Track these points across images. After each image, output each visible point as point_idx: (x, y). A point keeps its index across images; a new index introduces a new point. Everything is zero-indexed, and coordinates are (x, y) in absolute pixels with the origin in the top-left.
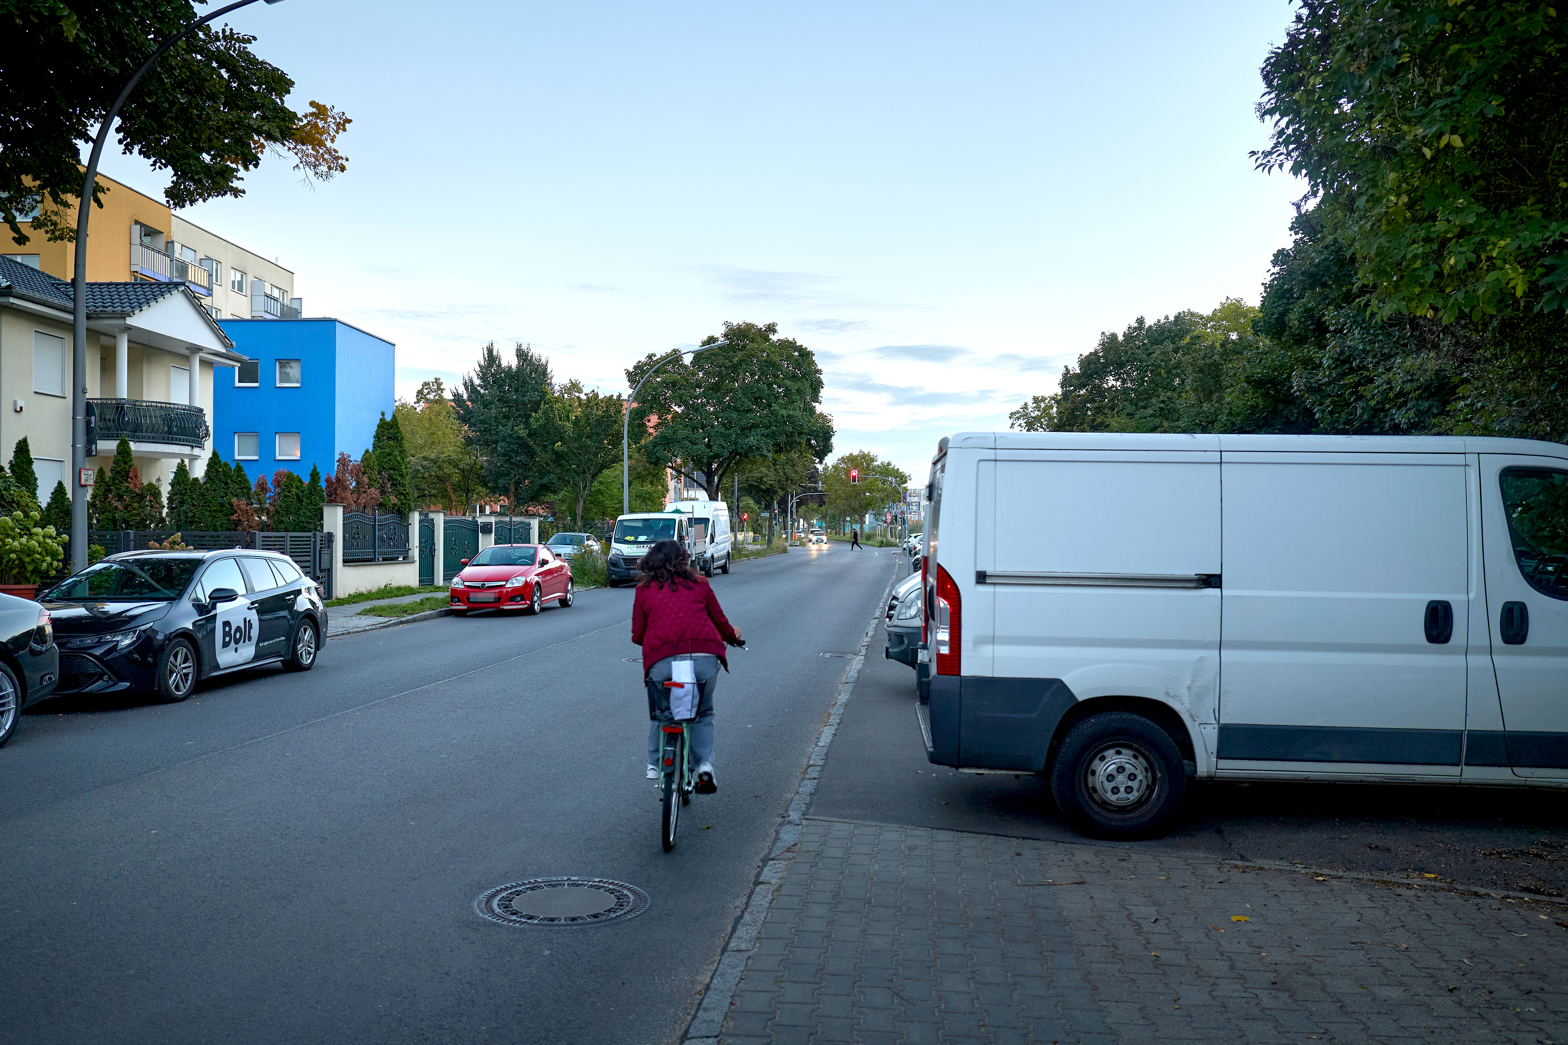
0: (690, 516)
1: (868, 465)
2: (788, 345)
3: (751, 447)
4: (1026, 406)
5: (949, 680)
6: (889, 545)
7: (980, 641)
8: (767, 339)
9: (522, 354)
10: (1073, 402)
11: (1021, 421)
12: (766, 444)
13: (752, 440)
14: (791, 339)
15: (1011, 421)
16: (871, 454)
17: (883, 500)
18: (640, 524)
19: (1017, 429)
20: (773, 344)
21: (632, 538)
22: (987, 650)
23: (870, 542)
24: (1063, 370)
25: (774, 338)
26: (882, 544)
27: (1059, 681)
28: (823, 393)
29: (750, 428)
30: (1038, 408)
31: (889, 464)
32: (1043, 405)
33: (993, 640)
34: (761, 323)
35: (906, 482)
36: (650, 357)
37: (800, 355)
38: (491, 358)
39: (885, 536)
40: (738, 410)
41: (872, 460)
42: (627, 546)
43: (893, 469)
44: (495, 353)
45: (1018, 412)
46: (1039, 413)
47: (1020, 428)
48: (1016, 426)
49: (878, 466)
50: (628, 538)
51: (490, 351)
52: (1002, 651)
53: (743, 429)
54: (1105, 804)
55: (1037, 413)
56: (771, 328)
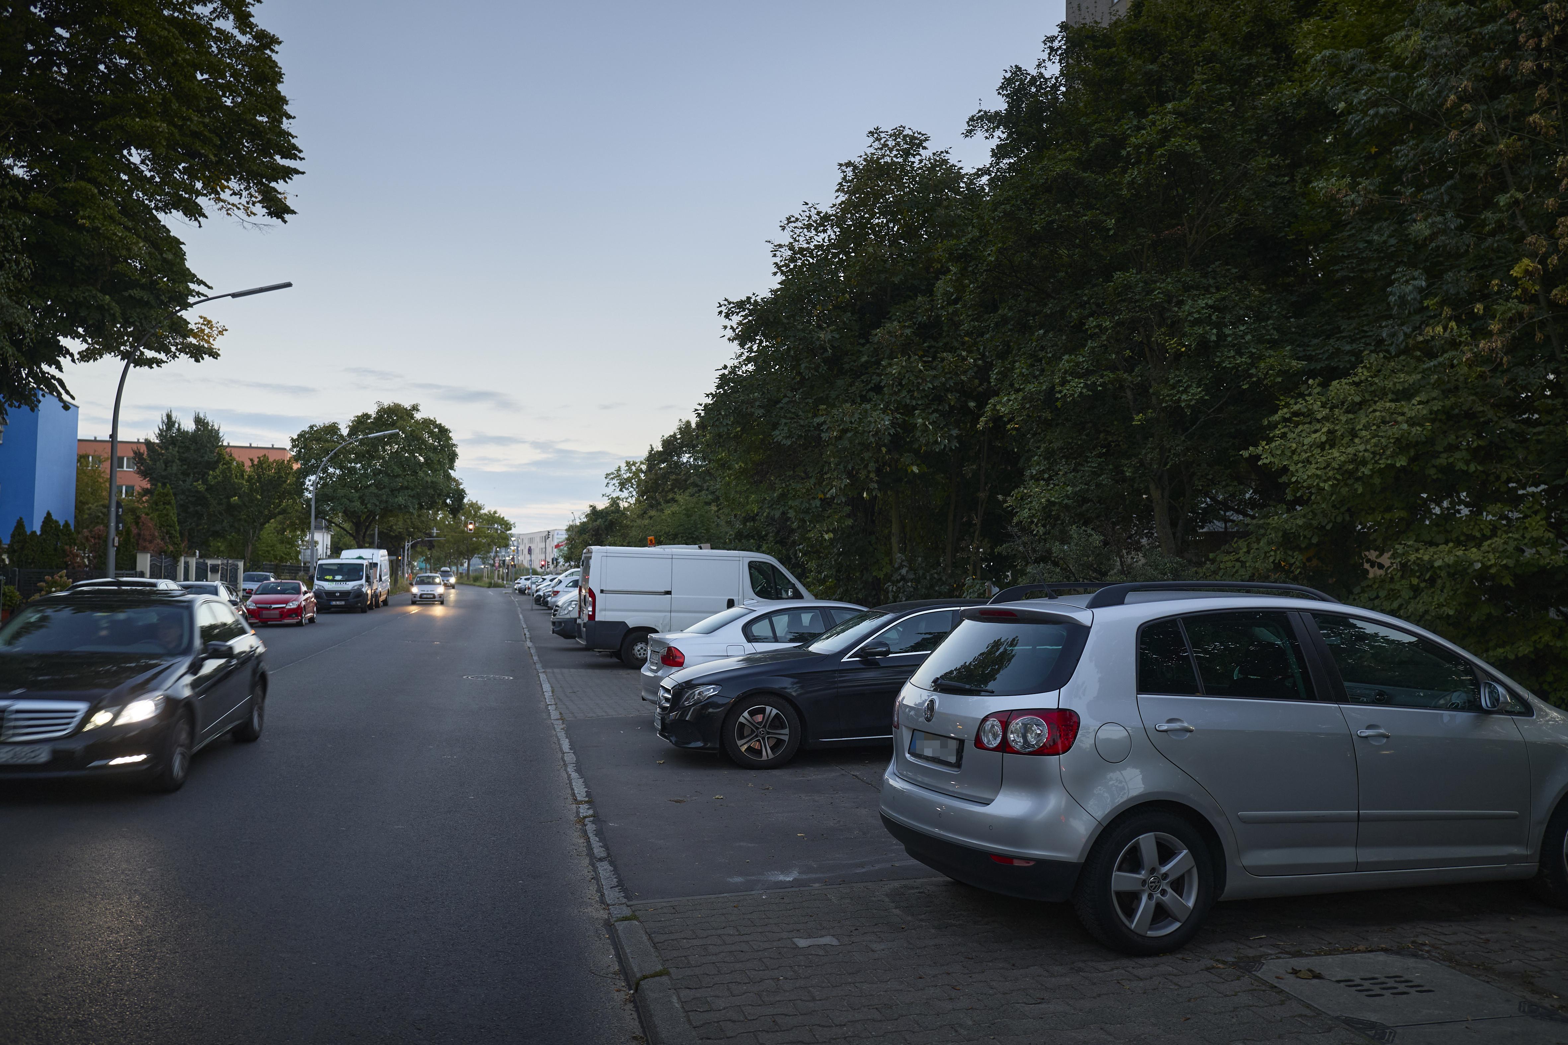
0: (371, 561)
1: (476, 512)
2: (428, 423)
3: (400, 506)
4: (619, 469)
5: (592, 622)
6: (497, 586)
7: (601, 610)
8: (412, 417)
9: (198, 421)
10: (656, 474)
11: (615, 481)
12: (412, 503)
13: (401, 500)
14: (432, 418)
15: (607, 481)
16: (479, 503)
17: (489, 545)
18: (335, 567)
19: (612, 488)
20: (417, 422)
21: (331, 578)
22: (603, 613)
23: (478, 584)
24: (649, 448)
25: (418, 416)
26: (490, 585)
27: (624, 623)
28: (458, 463)
29: (398, 490)
30: (630, 470)
31: (495, 512)
32: (634, 468)
33: (605, 610)
34: (407, 404)
35: (510, 529)
36: (311, 427)
37: (439, 431)
38: (170, 422)
39: (492, 578)
40: (389, 475)
41: (480, 508)
42: (327, 583)
43: (499, 517)
44: (174, 419)
45: (612, 474)
46: (631, 475)
47: (614, 487)
48: (610, 485)
49: (485, 514)
50: (327, 577)
51: (169, 417)
52: (608, 613)
53: (392, 491)
54: (637, 658)
55: (628, 475)
56: (415, 408)
